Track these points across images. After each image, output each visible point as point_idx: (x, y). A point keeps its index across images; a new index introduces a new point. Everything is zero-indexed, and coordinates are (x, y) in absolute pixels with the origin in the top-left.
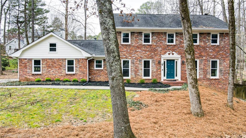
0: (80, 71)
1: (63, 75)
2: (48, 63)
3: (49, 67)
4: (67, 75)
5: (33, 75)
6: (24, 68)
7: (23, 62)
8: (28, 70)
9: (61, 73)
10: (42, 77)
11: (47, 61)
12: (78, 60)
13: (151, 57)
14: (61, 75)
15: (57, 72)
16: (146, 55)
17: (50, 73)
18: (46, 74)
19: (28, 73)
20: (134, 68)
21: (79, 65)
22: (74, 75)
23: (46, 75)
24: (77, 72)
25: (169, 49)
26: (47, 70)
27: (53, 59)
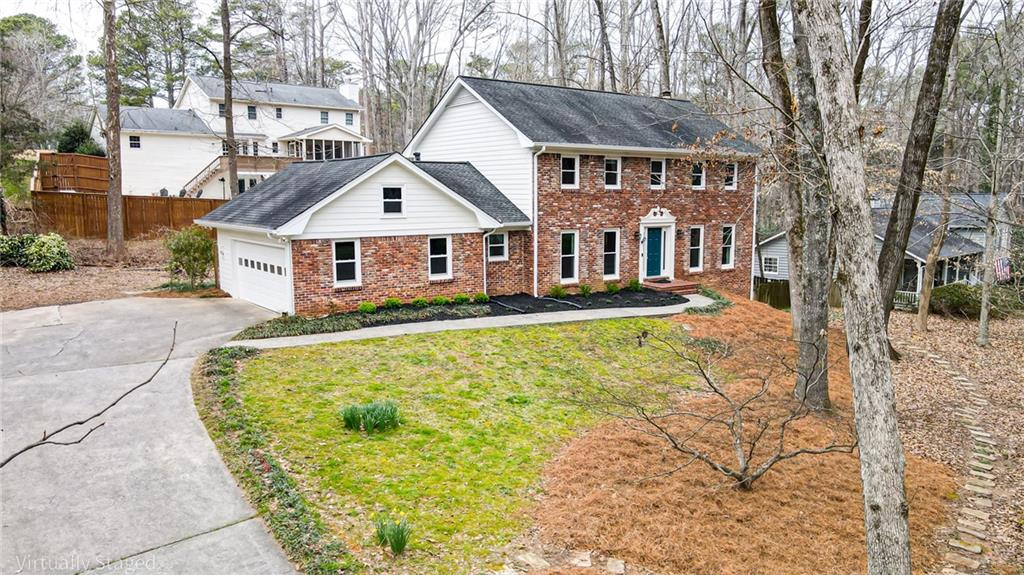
0: (468, 271)
1: (422, 285)
2: (381, 252)
3: (385, 263)
4: (433, 283)
5: (339, 291)
6: (310, 270)
7: (304, 252)
8: (322, 278)
9: (416, 280)
10: (364, 297)
11: (375, 243)
12: (460, 239)
13: (621, 224)
14: (417, 285)
15: (405, 279)
16: (611, 217)
17: (386, 283)
18: (375, 286)
19: (322, 285)
20: (586, 254)
21: (463, 253)
22: (451, 282)
23: (375, 290)
24: (459, 274)
25: (655, 203)
26: (378, 273)
27: (395, 237)
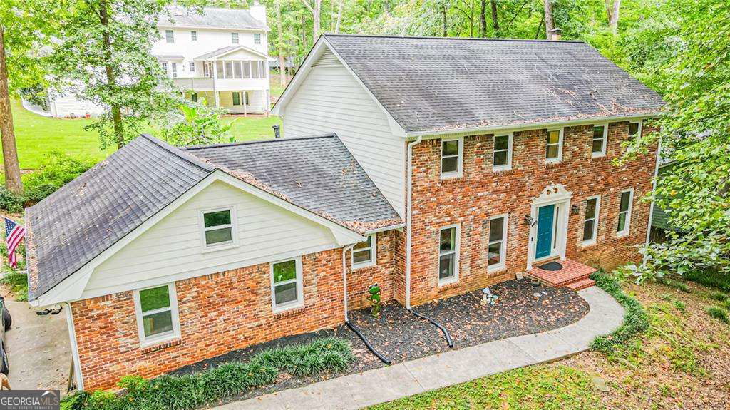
0: (321, 295)
1: (263, 322)
2: (206, 293)
3: (211, 305)
4: (277, 318)
5: (148, 352)
6: (102, 334)
7: (91, 314)
8: (121, 341)
9: (257, 317)
10: (185, 352)
11: (197, 285)
12: (314, 260)
13: (511, 209)
14: (257, 323)
15: (241, 319)
16: (499, 203)
17: (214, 329)
18: (200, 335)
19: (123, 349)
20: (469, 249)
21: (317, 275)
22: (302, 312)
23: (199, 340)
24: (313, 300)
25: (550, 179)
26: (203, 319)
27: (224, 273)
